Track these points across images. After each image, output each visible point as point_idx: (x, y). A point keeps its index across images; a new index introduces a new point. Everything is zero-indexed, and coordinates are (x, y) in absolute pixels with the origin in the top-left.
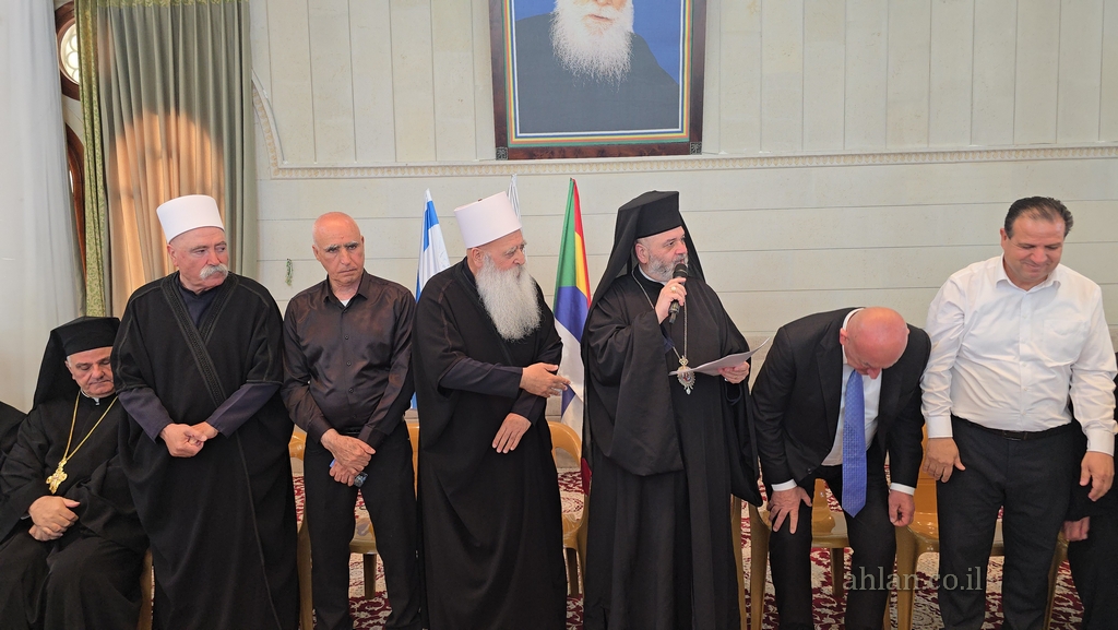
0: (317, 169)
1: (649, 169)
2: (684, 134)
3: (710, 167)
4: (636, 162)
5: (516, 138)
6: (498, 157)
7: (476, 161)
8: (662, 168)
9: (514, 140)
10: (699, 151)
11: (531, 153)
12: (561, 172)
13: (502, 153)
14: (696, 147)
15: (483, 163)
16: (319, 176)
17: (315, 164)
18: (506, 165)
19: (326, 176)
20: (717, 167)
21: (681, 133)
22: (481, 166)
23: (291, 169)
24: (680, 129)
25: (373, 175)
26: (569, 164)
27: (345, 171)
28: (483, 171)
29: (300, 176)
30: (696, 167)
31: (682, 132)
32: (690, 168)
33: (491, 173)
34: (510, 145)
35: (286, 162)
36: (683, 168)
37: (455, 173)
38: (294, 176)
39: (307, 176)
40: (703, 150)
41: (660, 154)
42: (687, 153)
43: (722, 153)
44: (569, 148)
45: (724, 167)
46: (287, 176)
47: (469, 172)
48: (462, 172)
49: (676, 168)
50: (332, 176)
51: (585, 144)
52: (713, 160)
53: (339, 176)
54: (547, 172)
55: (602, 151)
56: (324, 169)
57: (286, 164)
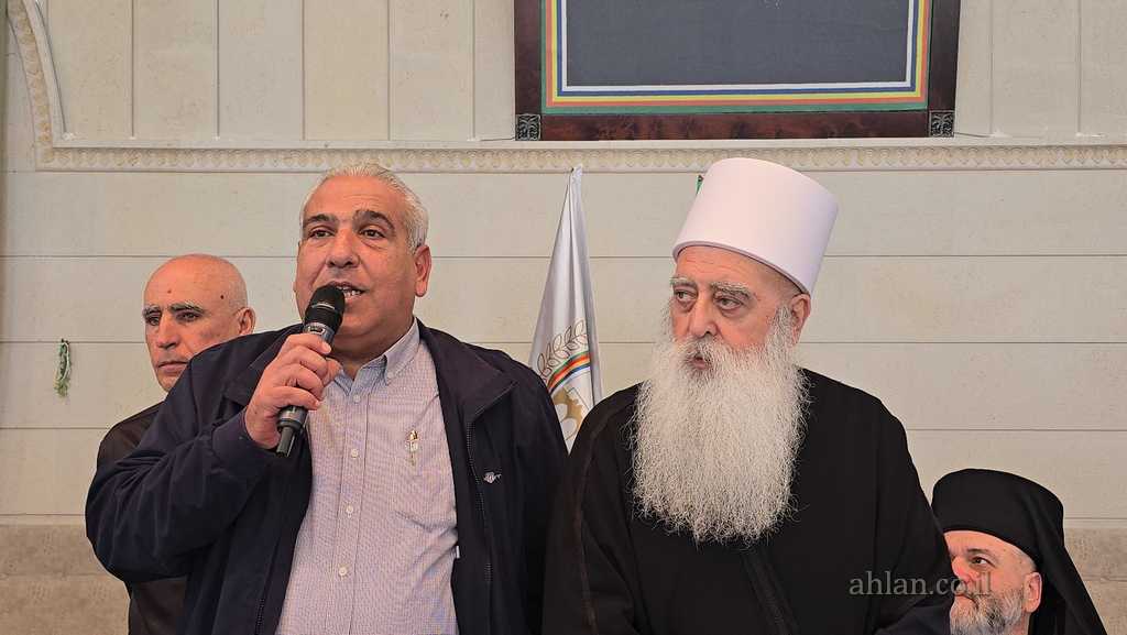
0: (136, 150)
1: (839, 165)
2: (917, 94)
3: (972, 163)
4: (814, 150)
5: (560, 96)
6: (521, 134)
7: (474, 142)
8: (868, 164)
9: (556, 98)
10: (948, 129)
11: (590, 127)
12: (652, 166)
13: (529, 125)
14: (942, 121)
15: (487, 146)
16: (139, 164)
17: (133, 141)
18: (538, 151)
19: (153, 165)
20: (986, 164)
21: (910, 92)
22: (484, 152)
23: (81, 150)
24: (907, 84)
25: (253, 166)
26: (670, 151)
27: (195, 156)
28: (488, 162)
29: (98, 165)
30: (942, 164)
31: (912, 89)
32: (928, 164)
33: (504, 166)
34: (547, 109)
35: (69, 136)
36: (912, 163)
37: (427, 166)
38: (85, 164)
39: (113, 165)
40: (957, 127)
41: (866, 135)
42: (925, 134)
43: (996, 135)
44: (672, 117)
45: (1001, 163)
46: (71, 165)
47: (458, 164)
48: (443, 163)
49: (898, 164)
50: (167, 166)
51: (706, 111)
52: (976, 149)
53: (182, 165)
54: (623, 167)
55: (742, 126)
56: (149, 151)
57: (70, 139)
